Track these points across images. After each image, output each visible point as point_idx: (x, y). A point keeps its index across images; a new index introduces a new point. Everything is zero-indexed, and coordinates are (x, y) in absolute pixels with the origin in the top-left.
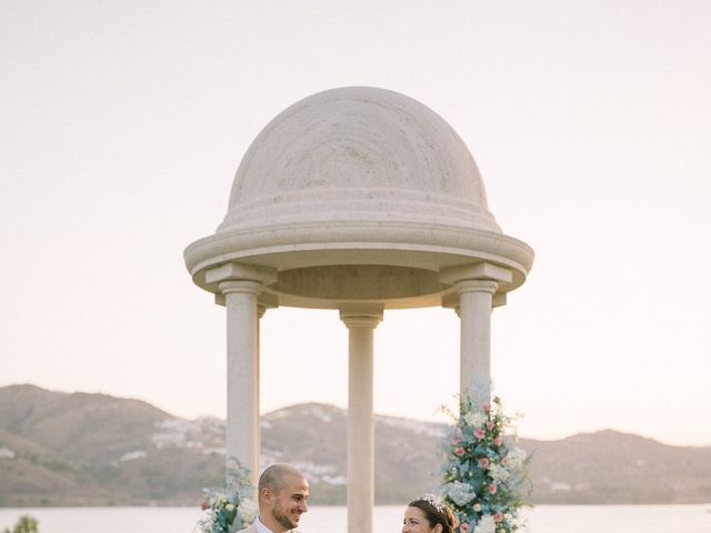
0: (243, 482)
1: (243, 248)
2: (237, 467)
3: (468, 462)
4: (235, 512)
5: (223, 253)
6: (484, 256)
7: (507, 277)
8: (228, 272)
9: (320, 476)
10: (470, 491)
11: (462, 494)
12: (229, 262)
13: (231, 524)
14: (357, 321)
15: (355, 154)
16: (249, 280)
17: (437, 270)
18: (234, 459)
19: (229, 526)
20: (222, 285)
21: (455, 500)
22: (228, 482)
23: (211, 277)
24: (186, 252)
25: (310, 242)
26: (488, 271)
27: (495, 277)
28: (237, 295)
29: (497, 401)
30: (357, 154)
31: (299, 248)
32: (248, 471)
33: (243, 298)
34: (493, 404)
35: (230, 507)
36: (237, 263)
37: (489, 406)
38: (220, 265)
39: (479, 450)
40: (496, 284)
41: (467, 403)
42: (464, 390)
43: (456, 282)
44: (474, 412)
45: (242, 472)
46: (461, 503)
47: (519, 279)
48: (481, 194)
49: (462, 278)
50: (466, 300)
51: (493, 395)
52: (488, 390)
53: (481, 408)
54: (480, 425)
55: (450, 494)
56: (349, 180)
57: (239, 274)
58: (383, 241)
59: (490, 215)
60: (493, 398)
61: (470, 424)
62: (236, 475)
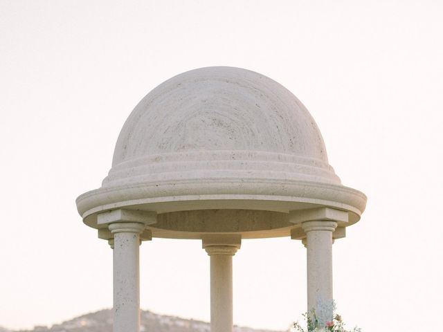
1: (131, 198)
5: (114, 202)
6: (325, 203)
7: (344, 218)
8: (118, 216)
12: (118, 209)
14: (218, 249)
15: (220, 124)
16: (135, 222)
17: (288, 212)
20: (111, 227)
23: (102, 220)
24: (78, 200)
25: (187, 194)
26: (329, 214)
27: (335, 218)
28: (123, 234)
29: (338, 318)
30: (222, 124)
31: (177, 199)
33: (129, 236)
34: (335, 322)
36: (125, 209)
37: (332, 323)
38: (110, 211)
40: (334, 223)
41: (313, 321)
42: (311, 310)
43: (303, 222)
44: (319, 328)
47: (355, 218)
48: (322, 151)
49: (308, 219)
50: (311, 236)
51: (335, 313)
52: (331, 310)
53: (325, 325)
56: (216, 145)
57: (127, 218)
58: (244, 194)
59: (330, 168)
60: (335, 316)
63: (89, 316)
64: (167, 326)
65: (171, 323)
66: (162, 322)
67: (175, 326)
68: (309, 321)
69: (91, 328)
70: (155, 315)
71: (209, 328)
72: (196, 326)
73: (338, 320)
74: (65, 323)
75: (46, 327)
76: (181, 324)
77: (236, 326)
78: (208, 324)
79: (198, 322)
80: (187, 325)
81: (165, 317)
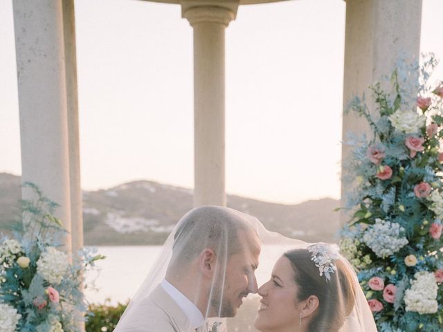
0: (47, 221)
2: (37, 197)
3: (393, 189)
4: (33, 269)
9: (149, 227)
10: (401, 236)
11: (388, 239)
13: (26, 287)
14: (206, 13)
18: (32, 185)
19: (24, 292)
21: (374, 248)
22: (25, 222)
32: (54, 204)
35: (24, 262)
39: (414, 169)
41: (393, 97)
45: (44, 207)
46: (382, 253)
54: (415, 130)
55: (368, 239)
61: (398, 129)
62: (35, 211)
73: (439, 94)
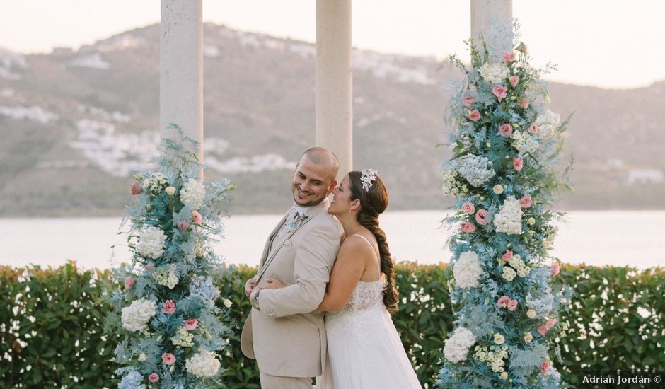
0: (187, 157)
3: (484, 129)
4: (178, 196)
10: (489, 168)
11: (477, 171)
18: (176, 126)
21: (468, 178)
29: (522, 49)
34: (517, 53)
35: (171, 190)
37: (512, 56)
39: (499, 113)
41: (482, 52)
42: (477, 35)
44: (491, 64)
45: (186, 144)
46: (476, 182)
52: (511, 35)
53: (501, 58)
54: (500, 80)
55: (462, 171)
60: (517, 45)
61: (486, 79)
63: (136, 33)
64: (250, 48)
65: (256, 44)
66: (244, 41)
67: (263, 48)
68: (474, 53)
69: (138, 51)
70: (233, 31)
71: (314, 51)
72: (294, 49)
73: (521, 51)
74: (99, 43)
75: (70, 49)
76: (272, 45)
77: (354, 48)
78: (312, 45)
79: (297, 43)
80: (282, 46)
81: (249, 34)
